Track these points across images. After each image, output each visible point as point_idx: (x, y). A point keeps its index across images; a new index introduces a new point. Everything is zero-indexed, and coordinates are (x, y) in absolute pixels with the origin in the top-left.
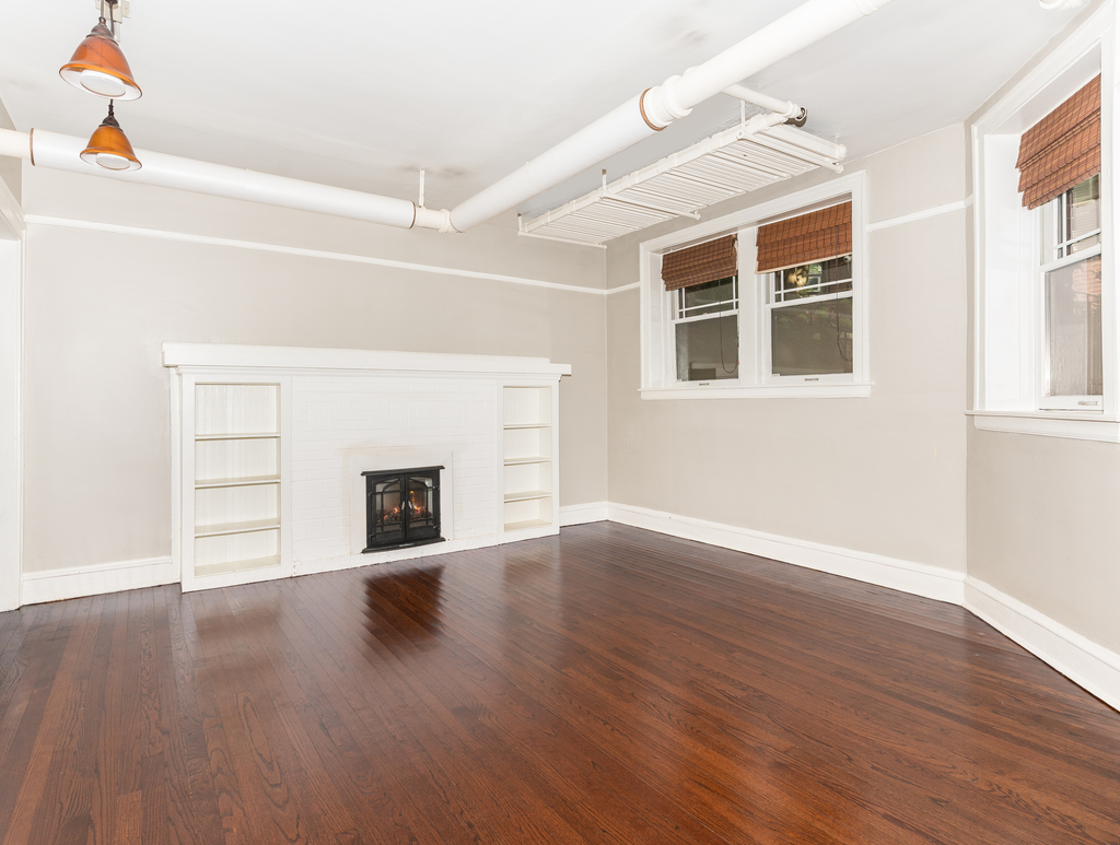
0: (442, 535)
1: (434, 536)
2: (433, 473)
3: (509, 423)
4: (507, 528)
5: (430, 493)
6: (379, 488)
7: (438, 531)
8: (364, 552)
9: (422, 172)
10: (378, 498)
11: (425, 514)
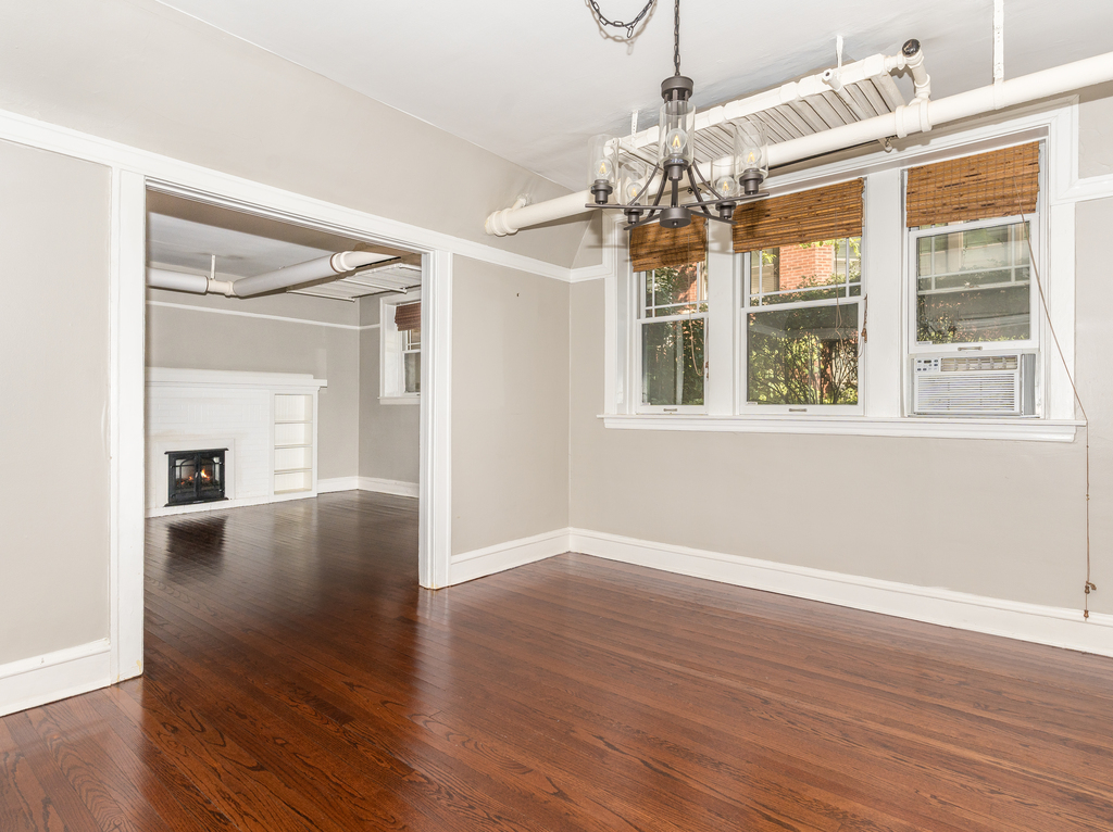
0: (226, 496)
1: (220, 496)
2: (220, 453)
3: (278, 420)
4: (276, 493)
5: (217, 467)
6: (178, 463)
7: (223, 493)
8: (166, 506)
9: (214, 257)
10: (178, 469)
11: (213, 482)
